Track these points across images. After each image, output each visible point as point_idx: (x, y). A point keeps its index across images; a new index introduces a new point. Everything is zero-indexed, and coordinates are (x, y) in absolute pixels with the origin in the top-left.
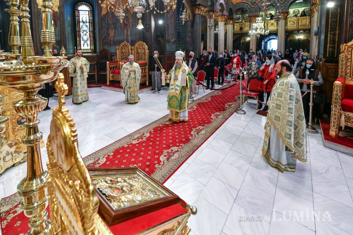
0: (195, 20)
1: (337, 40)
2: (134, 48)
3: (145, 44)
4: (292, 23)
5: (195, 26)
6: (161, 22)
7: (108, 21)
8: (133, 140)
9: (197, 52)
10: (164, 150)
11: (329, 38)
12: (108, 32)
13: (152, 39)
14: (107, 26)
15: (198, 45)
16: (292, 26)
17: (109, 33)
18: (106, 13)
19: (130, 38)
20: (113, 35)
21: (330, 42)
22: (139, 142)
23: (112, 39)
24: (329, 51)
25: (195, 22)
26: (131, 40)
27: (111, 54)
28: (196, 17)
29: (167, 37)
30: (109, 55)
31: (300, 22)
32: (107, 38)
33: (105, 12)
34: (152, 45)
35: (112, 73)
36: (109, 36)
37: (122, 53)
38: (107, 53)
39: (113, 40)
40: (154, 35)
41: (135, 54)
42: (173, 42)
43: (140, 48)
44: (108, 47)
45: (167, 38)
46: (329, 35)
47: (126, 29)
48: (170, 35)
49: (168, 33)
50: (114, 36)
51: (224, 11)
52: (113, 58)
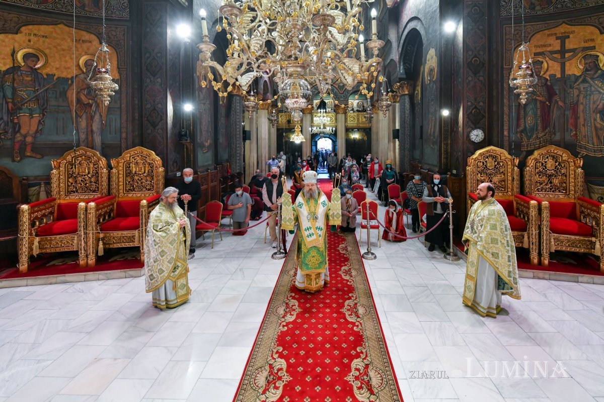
0: (233, 106)
1: (449, 150)
2: (118, 163)
3: (153, 153)
4: (352, 119)
5: (232, 116)
6: (188, 107)
7: (14, 90)
8: (264, 393)
9: (236, 161)
10: (345, 379)
11: (443, 148)
12: (12, 121)
13: (167, 143)
14: (10, 105)
15: (238, 149)
16: (352, 122)
17: (18, 123)
18: (8, 70)
19: (98, 140)
20: (33, 129)
21: (444, 153)
22: (281, 389)
23: (29, 139)
24: (444, 162)
25: (233, 109)
26: (102, 144)
27: (27, 180)
28: (234, 100)
29: (199, 138)
30: (15, 183)
31: (360, 119)
32: (9, 136)
33: (5, 64)
34: (167, 154)
35: (37, 235)
36: (19, 131)
37: (70, 176)
38: (10, 179)
39: (33, 143)
40: (172, 134)
41: (121, 176)
42: (208, 147)
43: (137, 163)
44: (14, 161)
45: (199, 140)
46: (443, 146)
47: (84, 117)
48: (204, 133)
49: (201, 128)
50: (37, 132)
51: (268, 94)
52: (30, 193)
